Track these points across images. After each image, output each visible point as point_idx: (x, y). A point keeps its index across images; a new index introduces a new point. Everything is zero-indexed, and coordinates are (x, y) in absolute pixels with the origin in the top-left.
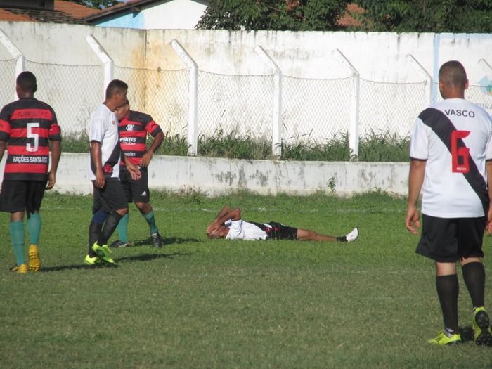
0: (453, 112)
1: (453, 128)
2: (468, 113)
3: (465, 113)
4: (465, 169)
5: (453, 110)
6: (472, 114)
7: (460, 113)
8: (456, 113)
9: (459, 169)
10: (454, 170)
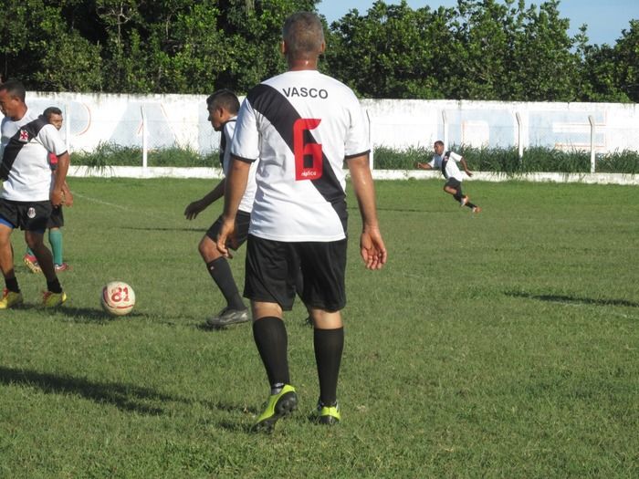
0: (295, 92)
1: (297, 116)
2: (318, 93)
3: (313, 93)
4: (315, 174)
5: (294, 89)
6: (323, 94)
7: (305, 93)
8: (300, 92)
9: (305, 174)
10: (299, 177)
